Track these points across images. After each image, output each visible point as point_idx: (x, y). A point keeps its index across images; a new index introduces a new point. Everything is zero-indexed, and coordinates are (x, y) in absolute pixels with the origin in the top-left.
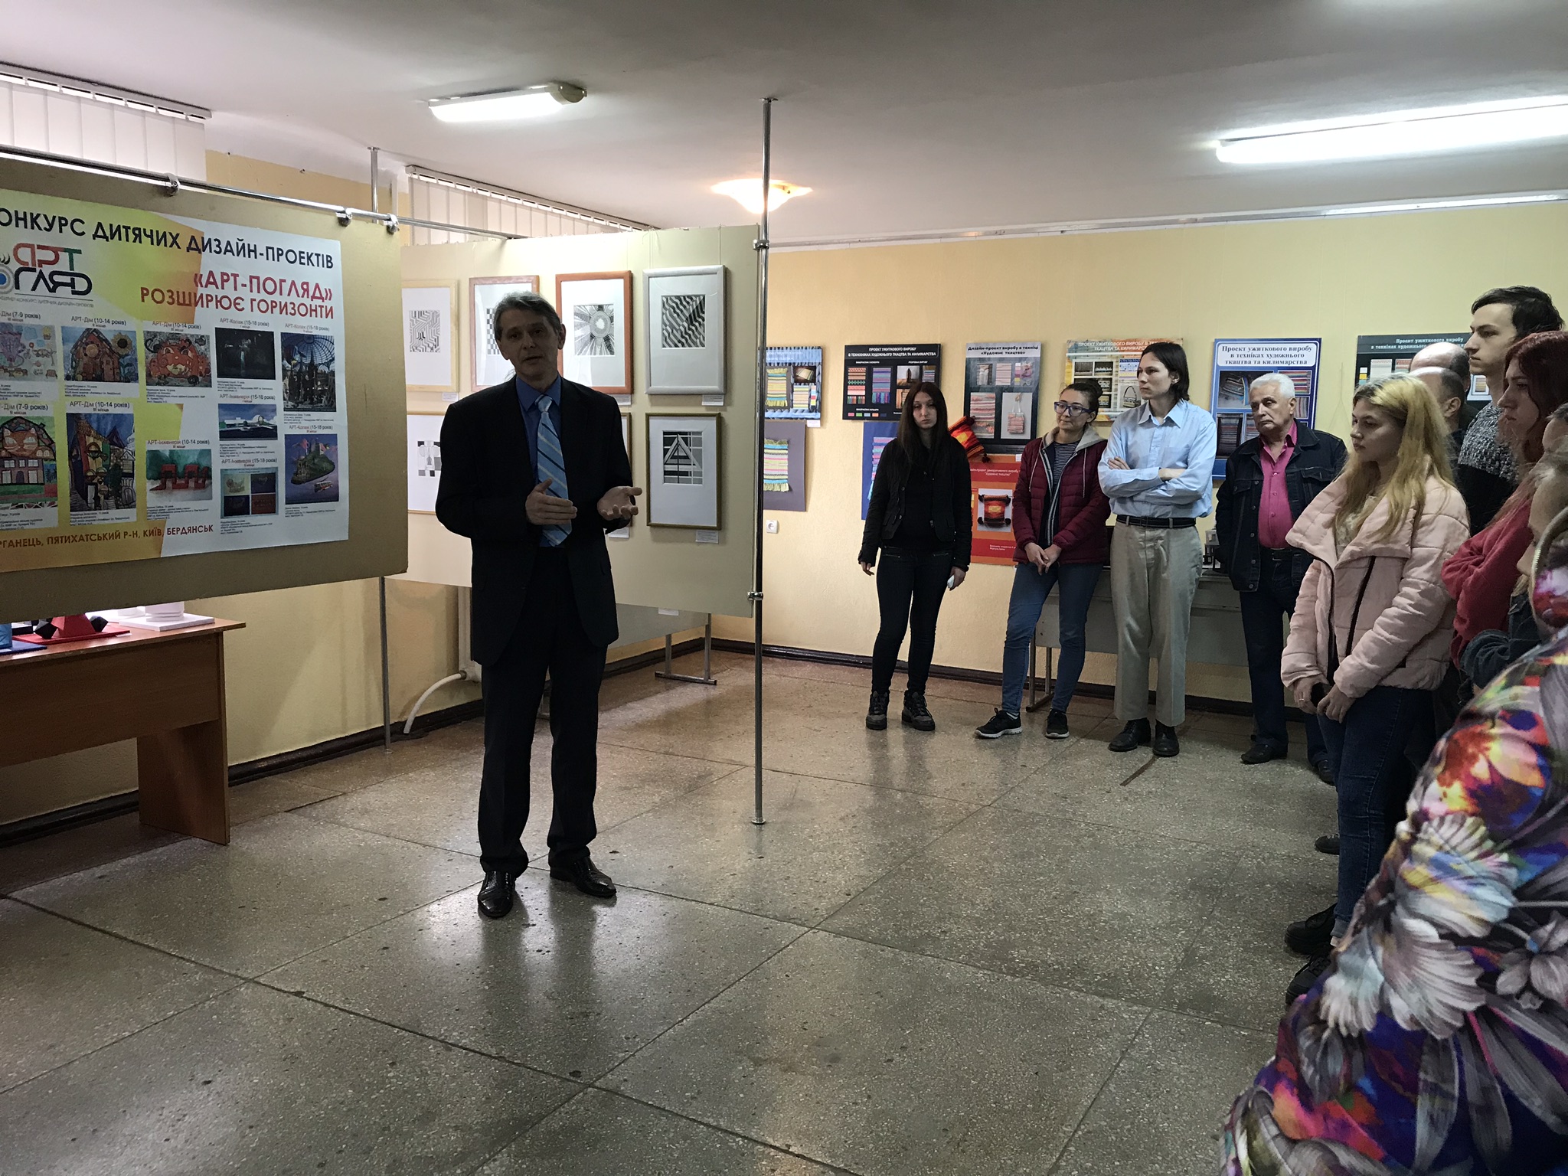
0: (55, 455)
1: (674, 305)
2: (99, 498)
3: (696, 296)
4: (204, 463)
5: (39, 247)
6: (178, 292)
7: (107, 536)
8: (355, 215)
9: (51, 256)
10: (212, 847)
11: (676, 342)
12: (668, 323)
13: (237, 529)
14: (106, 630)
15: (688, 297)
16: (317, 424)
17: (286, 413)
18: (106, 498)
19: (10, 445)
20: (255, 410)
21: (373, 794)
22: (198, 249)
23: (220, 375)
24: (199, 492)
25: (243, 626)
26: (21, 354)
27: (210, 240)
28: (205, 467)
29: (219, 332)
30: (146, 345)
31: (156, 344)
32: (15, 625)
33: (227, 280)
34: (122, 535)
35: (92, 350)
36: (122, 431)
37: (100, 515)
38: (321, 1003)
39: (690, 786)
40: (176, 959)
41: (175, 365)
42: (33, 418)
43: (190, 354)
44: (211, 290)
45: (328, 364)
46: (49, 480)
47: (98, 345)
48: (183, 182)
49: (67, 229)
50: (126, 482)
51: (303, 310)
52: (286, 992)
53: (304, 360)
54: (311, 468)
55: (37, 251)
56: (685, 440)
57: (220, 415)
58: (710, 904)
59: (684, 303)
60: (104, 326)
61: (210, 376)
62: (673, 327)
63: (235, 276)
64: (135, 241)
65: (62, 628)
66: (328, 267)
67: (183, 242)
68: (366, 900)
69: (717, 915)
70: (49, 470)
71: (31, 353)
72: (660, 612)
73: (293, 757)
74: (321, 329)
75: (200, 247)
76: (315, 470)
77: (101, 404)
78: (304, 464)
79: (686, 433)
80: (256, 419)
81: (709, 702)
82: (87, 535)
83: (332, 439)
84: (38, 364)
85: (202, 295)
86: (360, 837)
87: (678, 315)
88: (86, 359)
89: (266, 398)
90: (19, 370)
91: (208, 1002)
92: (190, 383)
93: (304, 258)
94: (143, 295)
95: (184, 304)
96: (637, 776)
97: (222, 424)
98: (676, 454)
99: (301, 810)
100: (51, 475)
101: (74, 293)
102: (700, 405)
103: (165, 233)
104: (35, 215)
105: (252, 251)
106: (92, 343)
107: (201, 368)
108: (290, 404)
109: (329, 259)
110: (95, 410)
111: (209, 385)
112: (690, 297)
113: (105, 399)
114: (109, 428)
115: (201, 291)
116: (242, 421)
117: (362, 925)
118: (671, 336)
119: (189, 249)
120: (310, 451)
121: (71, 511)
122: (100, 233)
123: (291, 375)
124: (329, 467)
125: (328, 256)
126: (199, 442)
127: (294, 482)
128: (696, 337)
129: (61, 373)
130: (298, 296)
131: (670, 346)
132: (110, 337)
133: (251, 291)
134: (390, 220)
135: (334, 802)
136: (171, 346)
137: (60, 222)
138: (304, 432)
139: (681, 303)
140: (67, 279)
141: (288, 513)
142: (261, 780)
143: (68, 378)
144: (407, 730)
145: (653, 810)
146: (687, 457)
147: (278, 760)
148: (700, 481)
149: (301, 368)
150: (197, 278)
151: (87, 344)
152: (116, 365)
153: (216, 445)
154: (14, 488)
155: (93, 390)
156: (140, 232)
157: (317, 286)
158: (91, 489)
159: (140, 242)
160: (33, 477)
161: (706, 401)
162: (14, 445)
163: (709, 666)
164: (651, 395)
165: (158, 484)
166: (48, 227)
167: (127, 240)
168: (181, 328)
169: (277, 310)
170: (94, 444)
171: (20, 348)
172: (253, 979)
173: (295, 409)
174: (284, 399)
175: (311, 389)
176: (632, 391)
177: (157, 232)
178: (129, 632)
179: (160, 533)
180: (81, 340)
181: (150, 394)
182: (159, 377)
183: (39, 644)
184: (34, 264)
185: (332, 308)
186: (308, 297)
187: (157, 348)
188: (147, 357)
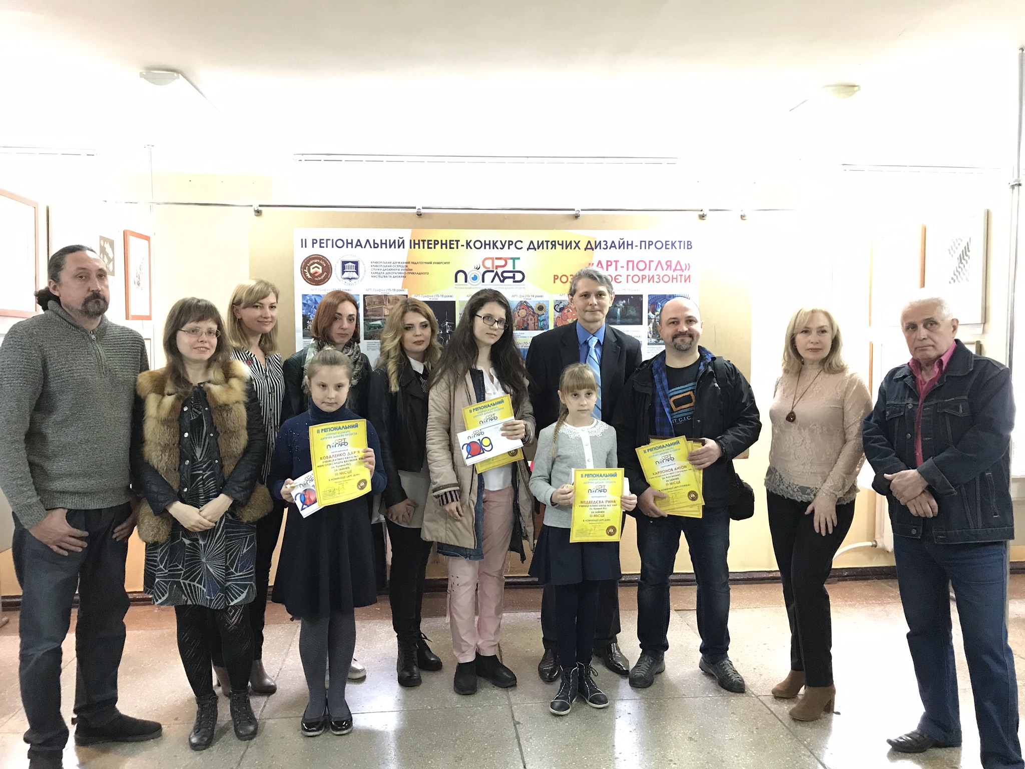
3: (965, 238)
5: (497, 259)
9: (502, 263)
15: (959, 239)
17: (649, 346)
22: (592, 249)
30: (555, 308)
31: (561, 307)
33: (611, 265)
35: (523, 313)
47: (525, 310)
48: (582, 210)
49: (513, 247)
51: (666, 279)
55: (495, 260)
59: (957, 245)
60: (530, 299)
63: (616, 262)
64: (552, 249)
66: (688, 248)
67: (583, 245)
74: (680, 290)
75: (594, 247)
87: (952, 256)
93: (667, 245)
94: (555, 279)
101: (514, 282)
103: (571, 241)
104: (495, 241)
105: (630, 245)
109: (689, 243)
119: (586, 249)
122: (532, 246)
128: (964, 274)
130: (663, 270)
132: (533, 306)
133: (628, 270)
134: (743, 211)
137: (509, 243)
140: (511, 275)
151: (520, 310)
152: (536, 320)
155: (522, 335)
156: (555, 243)
157: (678, 262)
159: (555, 249)
166: (502, 247)
167: (547, 248)
169: (646, 281)
172: (513, 704)
173: (657, 344)
174: (648, 337)
177: (566, 241)
184: (493, 267)
185: (689, 277)
186: (671, 270)
187: (562, 310)
188: (555, 316)
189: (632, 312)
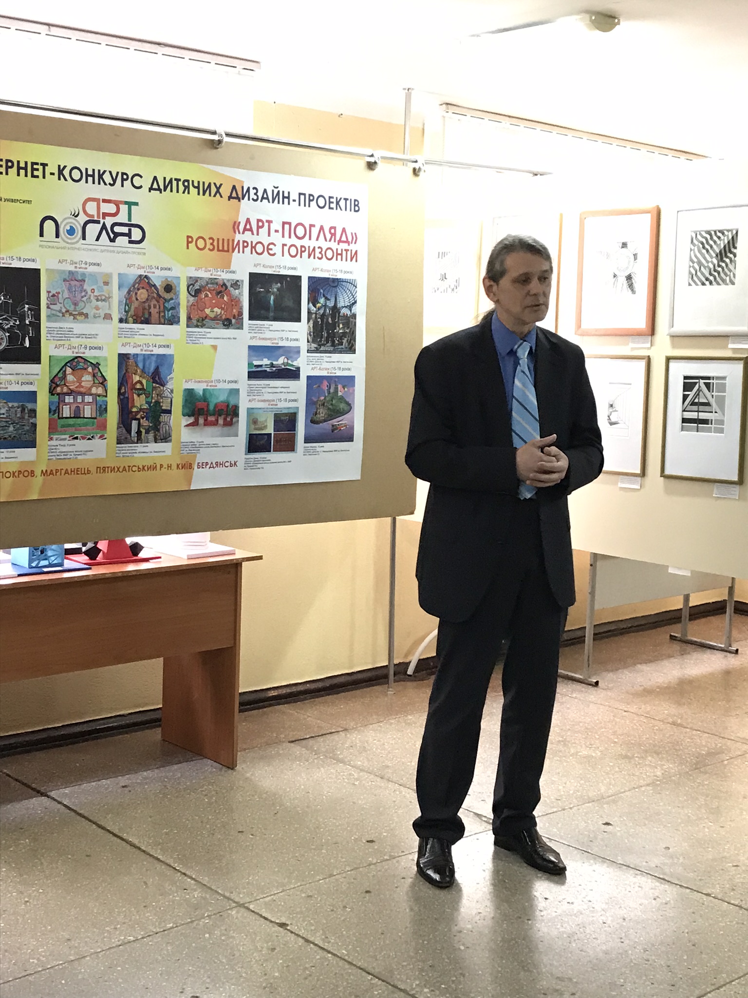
0: (106, 392)
1: (704, 241)
2: (141, 432)
3: (728, 231)
4: (232, 402)
5: (105, 201)
6: (218, 239)
7: (146, 468)
8: (383, 158)
9: (112, 209)
10: (221, 770)
11: (704, 279)
12: (695, 260)
13: (259, 466)
14: (142, 555)
15: (719, 231)
16: (336, 365)
17: (309, 354)
18: (147, 432)
19: (70, 382)
20: (281, 350)
21: (372, 733)
22: (238, 198)
23: (251, 318)
24: (226, 429)
25: (260, 558)
26: (84, 299)
27: (249, 188)
28: (232, 406)
29: (253, 276)
30: (188, 290)
31: (196, 289)
32: (68, 546)
33: (262, 227)
34: (158, 467)
35: (143, 294)
36: (163, 370)
37: (140, 447)
38: (303, 938)
39: (696, 764)
40: (179, 874)
41: (212, 308)
42: (91, 358)
43: (225, 298)
44: (248, 237)
45: (350, 307)
46: (101, 414)
47: (147, 290)
48: (228, 135)
49: (127, 183)
50: (164, 418)
51: (329, 254)
52: (271, 922)
53: (328, 304)
54: (329, 409)
55: (102, 204)
56: (708, 385)
57: (249, 356)
58: (708, 895)
59: (715, 238)
60: (154, 273)
61: (243, 318)
62: (700, 264)
63: (269, 222)
64: (184, 192)
65: (106, 552)
66: (355, 211)
67: (226, 191)
68: (356, 840)
69: (713, 908)
70: (101, 405)
71: (92, 298)
72: (671, 570)
73: (301, 688)
74: (345, 272)
75: (240, 196)
76: (333, 411)
77: (148, 345)
78: (323, 405)
79: (708, 378)
80: (281, 361)
81: (727, 673)
82: (129, 466)
83: (349, 381)
84: (97, 308)
85: (239, 241)
86: (356, 776)
87: (708, 251)
88: (135, 304)
89: (291, 340)
90: (81, 314)
91: (203, 920)
92: (224, 325)
93: (332, 203)
94: (188, 242)
95: (223, 251)
96: (640, 745)
97: (250, 364)
98: (696, 400)
99: (304, 742)
100: (102, 410)
101: (131, 242)
102: (725, 347)
103: (210, 185)
104: (101, 172)
105: (286, 197)
106: (143, 288)
107: (234, 311)
108: (314, 346)
109: (356, 203)
110: (142, 350)
111: (240, 327)
112: (722, 232)
113: (151, 340)
114: (152, 369)
115: (239, 237)
116: (268, 362)
117: (349, 865)
118: (699, 273)
119: (230, 198)
120: (329, 393)
121: (118, 444)
122: (155, 186)
123: (316, 317)
124: (346, 408)
125: (355, 200)
126: (229, 382)
127: (313, 422)
128: (726, 275)
129: (116, 317)
130: (326, 240)
131: (697, 285)
132: (158, 284)
133: (283, 236)
134: (416, 162)
135: (335, 737)
136: (209, 290)
137: (122, 176)
138: (324, 373)
139: (711, 238)
140: (125, 230)
141: (307, 452)
142: (270, 708)
143: (121, 321)
144: (410, 671)
145: (652, 784)
146: (708, 404)
147: (288, 690)
148: (721, 431)
149: (325, 310)
150: (235, 226)
151: (138, 289)
152: (162, 309)
153: (244, 384)
154: (71, 421)
155: (142, 332)
156: (189, 184)
157: (344, 230)
158: (134, 424)
159: (189, 193)
160: (88, 412)
161: (734, 343)
162: (73, 382)
163: (730, 631)
164: (673, 337)
165: (191, 420)
166: (112, 182)
167: (178, 192)
168: (219, 273)
169: (305, 254)
170: (140, 382)
171: (83, 294)
172: (243, 904)
173: (317, 351)
174: (308, 342)
175: (333, 331)
176: (653, 332)
177: (204, 183)
178: (160, 558)
179: (190, 466)
180: (134, 286)
181: (189, 335)
182: (198, 320)
183: (85, 564)
184: (98, 216)
185: (356, 252)
186: (335, 241)
187: (198, 292)
188: (188, 301)
189: (289, 303)
